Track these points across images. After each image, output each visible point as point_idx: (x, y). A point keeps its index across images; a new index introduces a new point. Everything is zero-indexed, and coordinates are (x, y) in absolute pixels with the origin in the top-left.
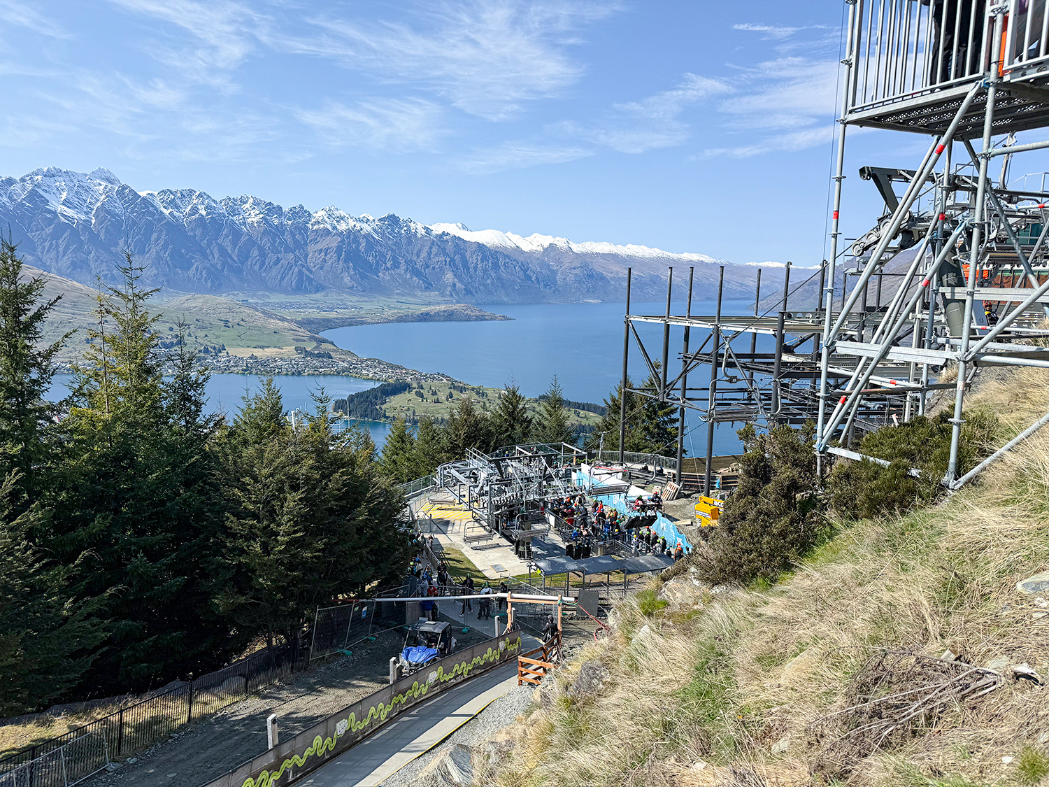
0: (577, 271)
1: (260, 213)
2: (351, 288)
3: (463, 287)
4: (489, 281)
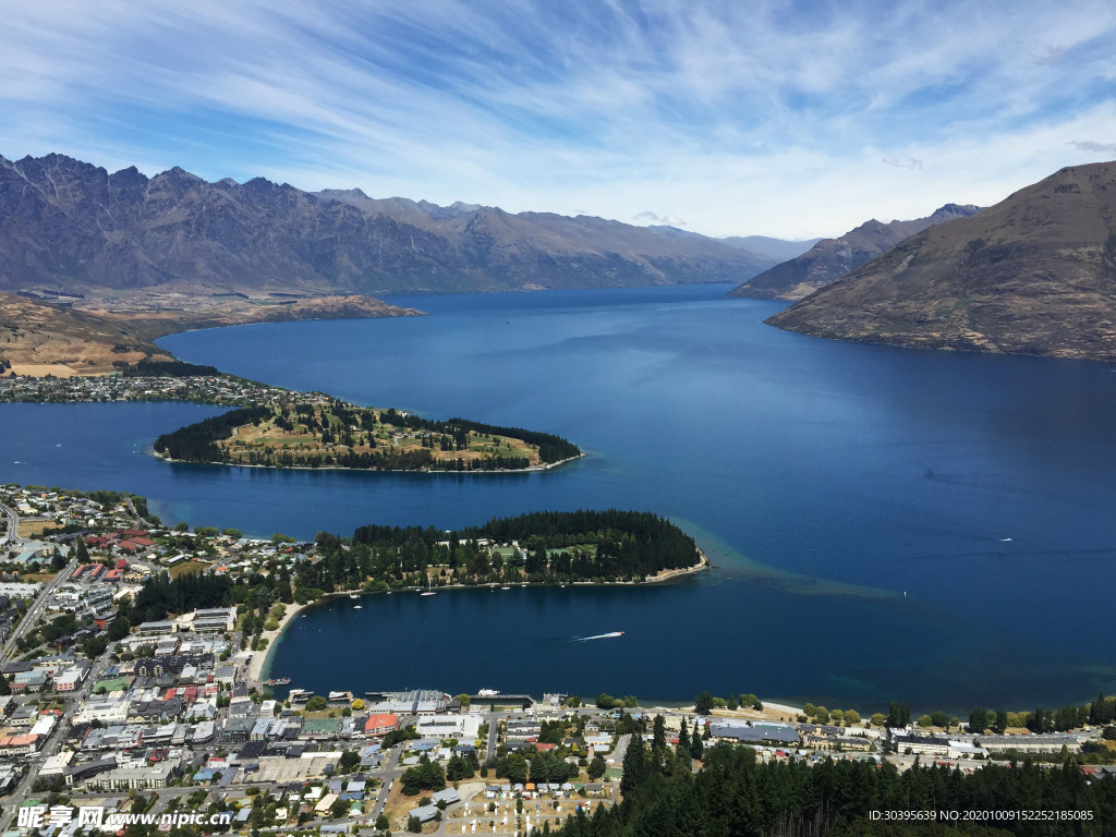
0: (514, 250)
1: (77, 178)
2: (206, 278)
3: (361, 273)
4: (396, 265)
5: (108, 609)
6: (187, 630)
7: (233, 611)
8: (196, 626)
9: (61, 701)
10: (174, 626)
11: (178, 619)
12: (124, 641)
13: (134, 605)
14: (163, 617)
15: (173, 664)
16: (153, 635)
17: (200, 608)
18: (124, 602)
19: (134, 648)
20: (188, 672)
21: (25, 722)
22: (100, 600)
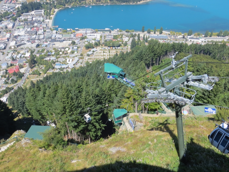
5: (15, 10)
6: (34, 15)
7: (43, 11)
8: (36, 14)
9: (10, 31)
10: (31, 14)
11: (31, 13)
12: (20, 17)
13: (20, 9)
14: (28, 12)
15: (32, 23)
16: (26, 16)
17: (36, 9)
18: (18, 8)
19: (23, 19)
20: (36, 24)
21: (4, 35)
22: (12, 8)
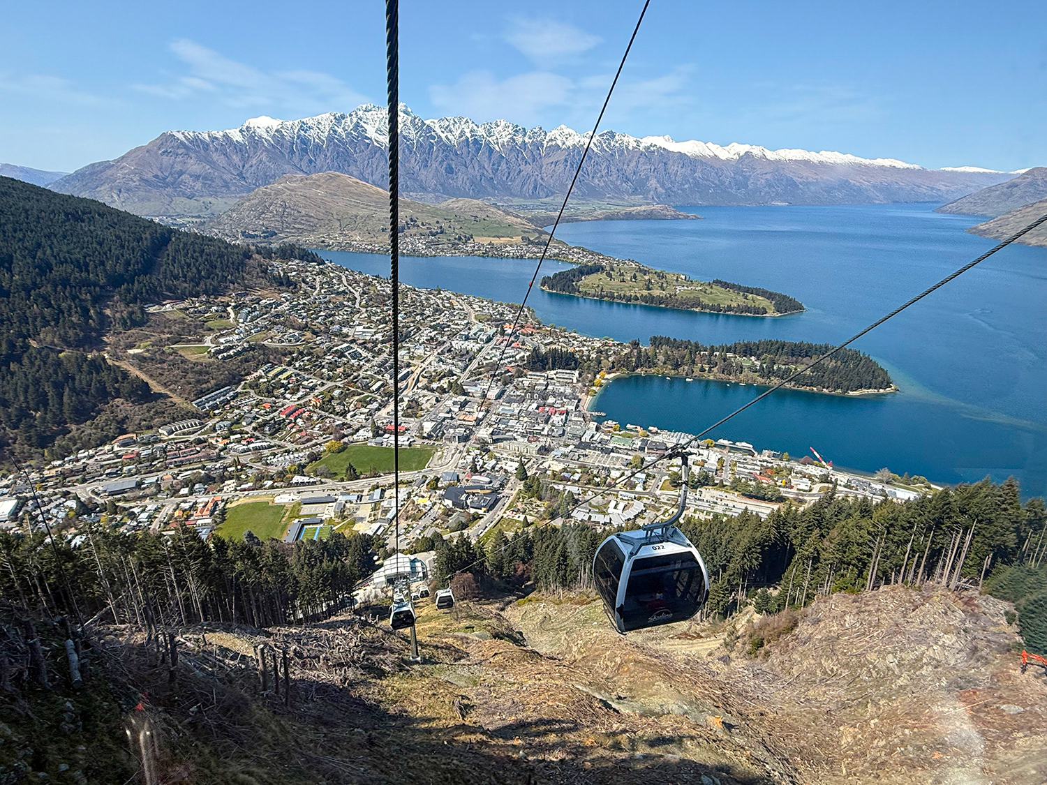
5: (513, 362)
6: (552, 379)
7: (576, 373)
8: (557, 378)
9: (489, 404)
10: (546, 376)
11: (548, 373)
12: (520, 379)
13: (526, 362)
14: (541, 370)
15: (544, 395)
16: (535, 378)
17: (559, 368)
18: (522, 359)
19: (525, 383)
20: (551, 400)
21: (472, 410)
22: (510, 357)
